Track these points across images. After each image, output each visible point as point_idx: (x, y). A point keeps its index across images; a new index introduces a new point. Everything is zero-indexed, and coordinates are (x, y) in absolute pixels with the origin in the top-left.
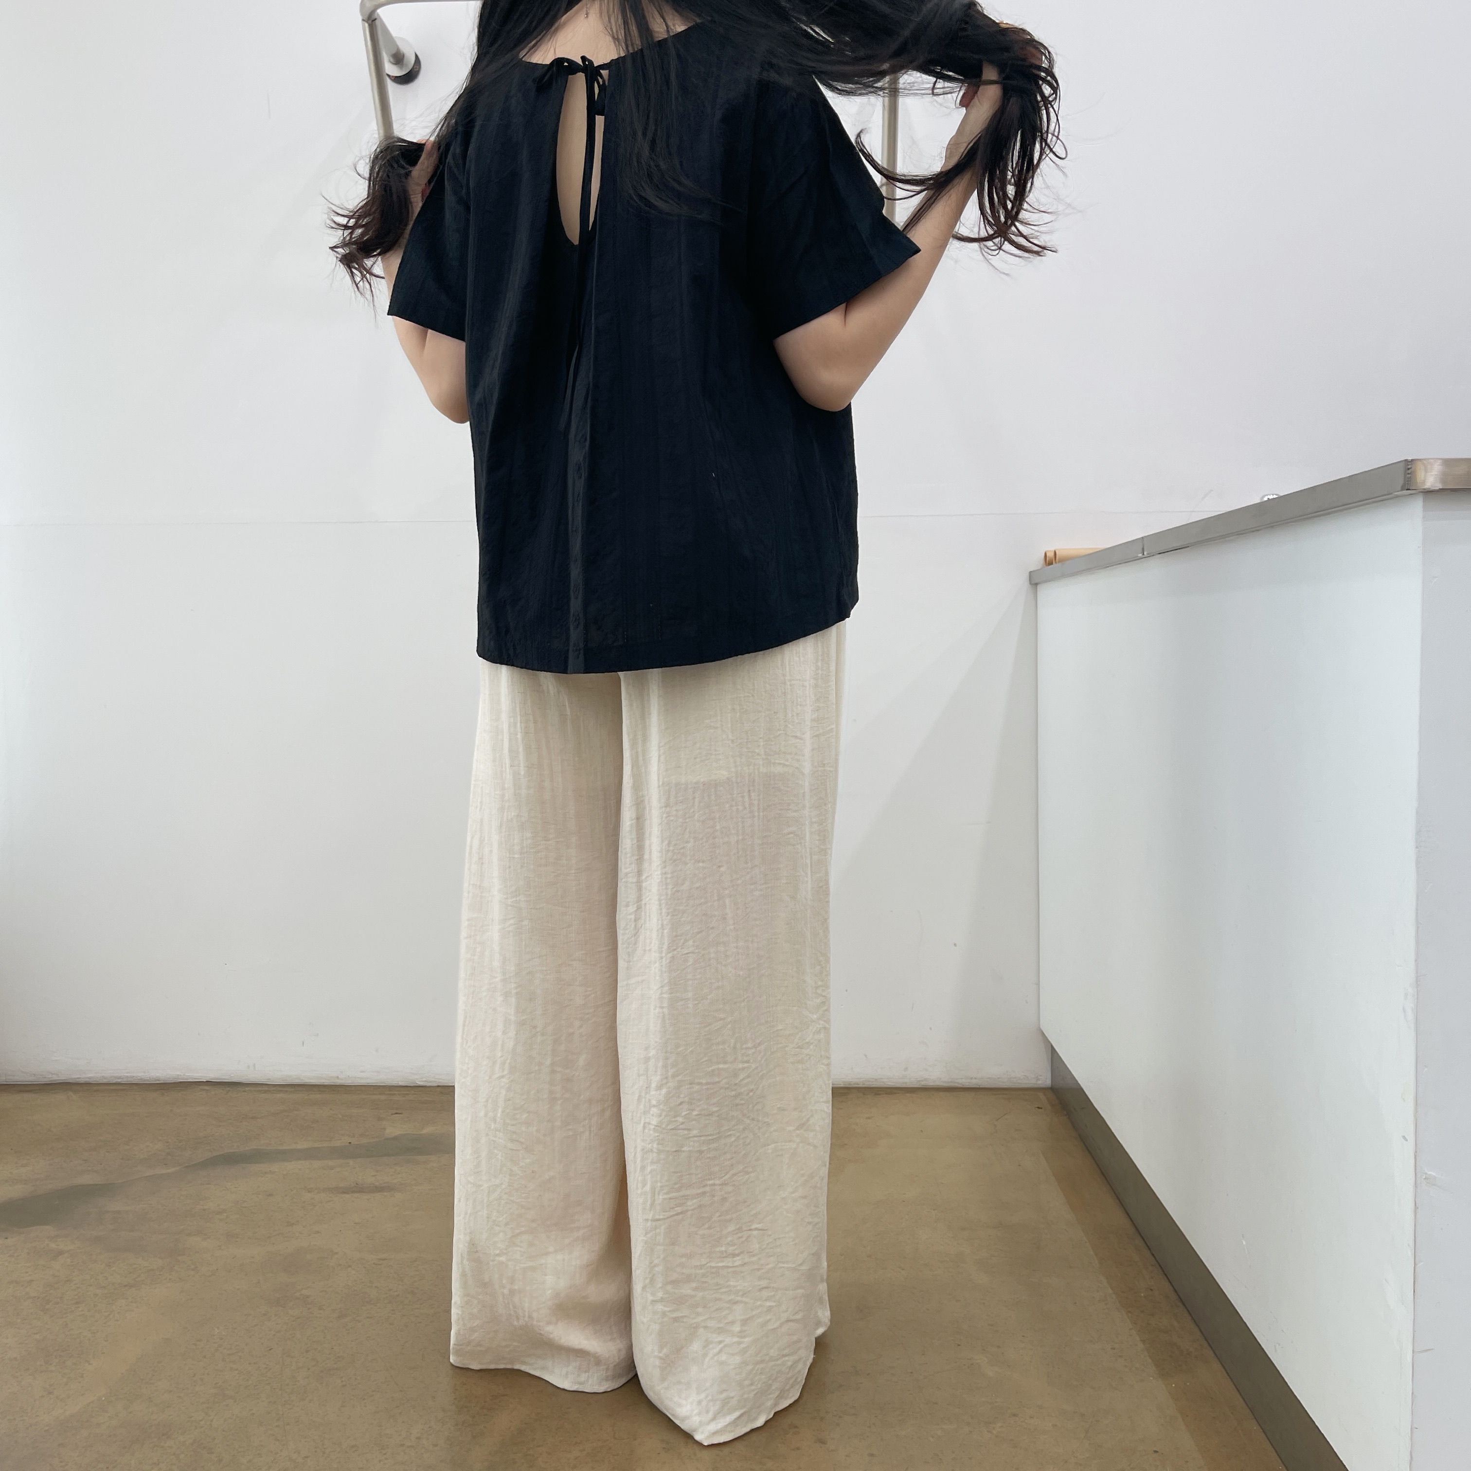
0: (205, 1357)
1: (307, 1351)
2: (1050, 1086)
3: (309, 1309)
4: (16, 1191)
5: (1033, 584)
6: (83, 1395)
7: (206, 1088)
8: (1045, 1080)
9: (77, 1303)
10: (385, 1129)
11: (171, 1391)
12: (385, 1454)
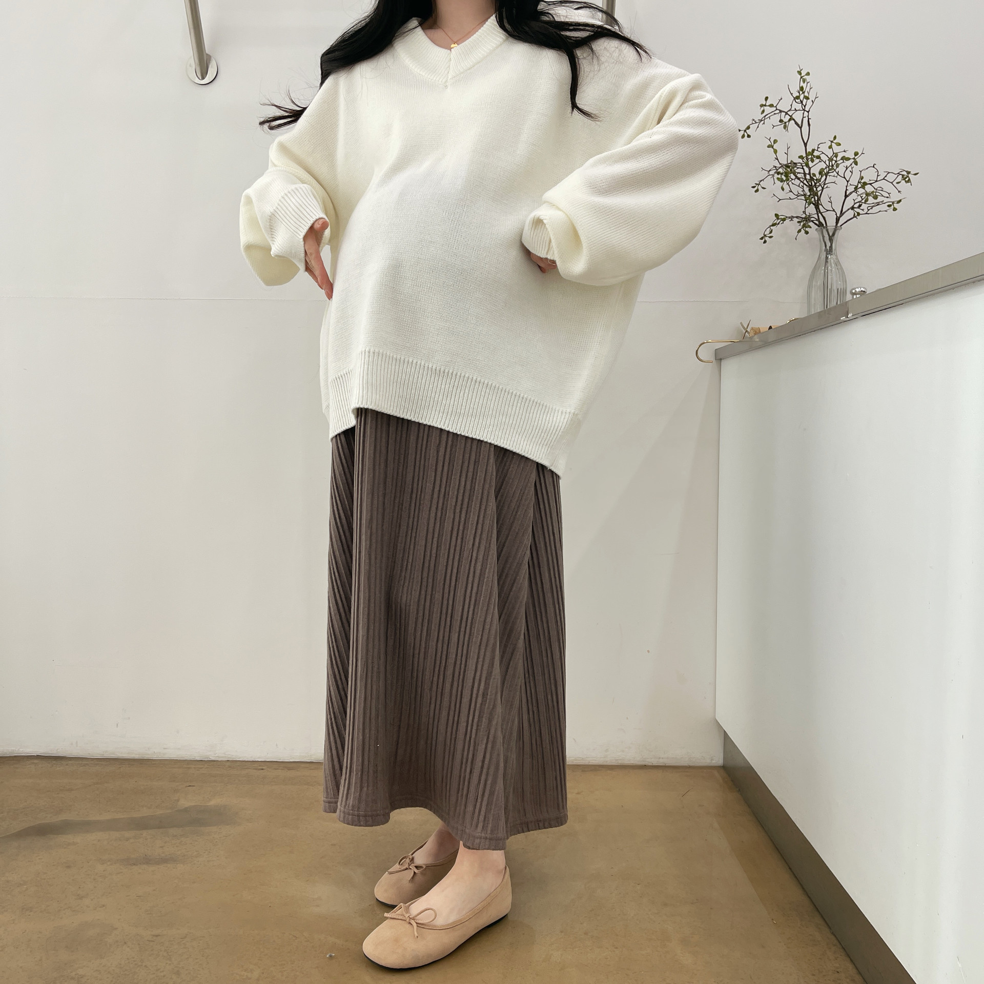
2: (722, 764)
5: (718, 360)
7: (36, 761)
8: (718, 760)
10: (178, 801)
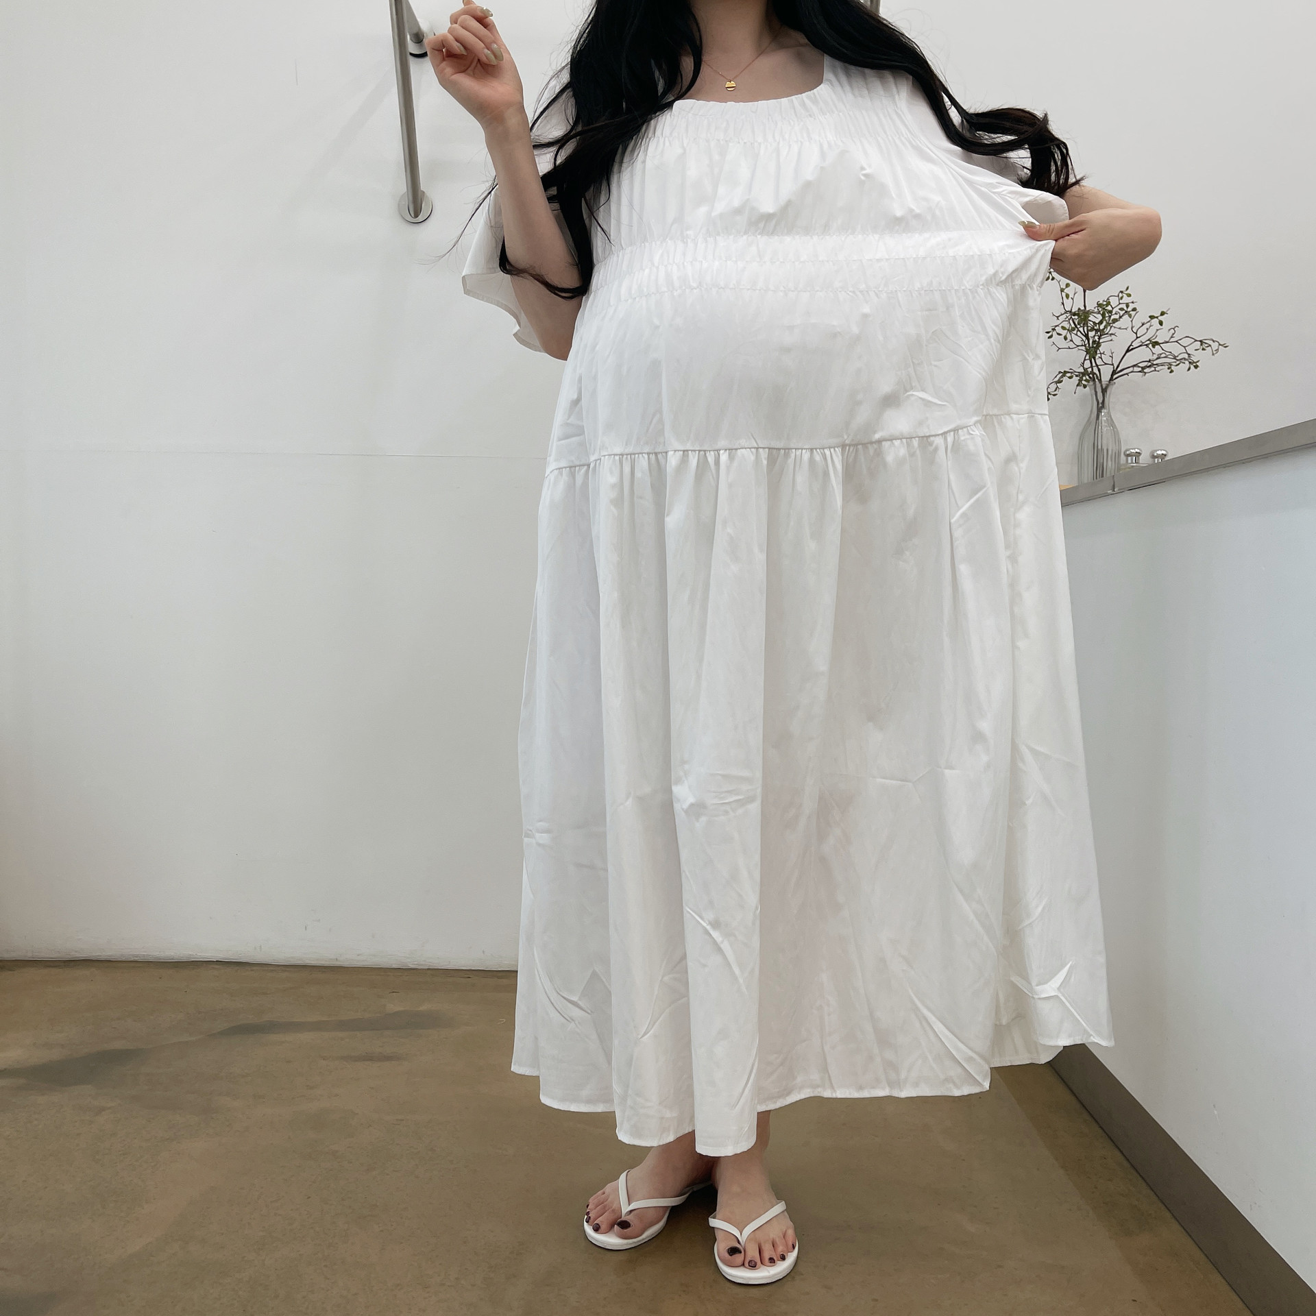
0: (249, 1203)
1: (343, 1200)
3: (339, 1162)
4: (55, 1055)
6: (140, 1237)
9: (124, 1154)
10: (385, 1006)
11: (222, 1234)
12: (428, 1292)
